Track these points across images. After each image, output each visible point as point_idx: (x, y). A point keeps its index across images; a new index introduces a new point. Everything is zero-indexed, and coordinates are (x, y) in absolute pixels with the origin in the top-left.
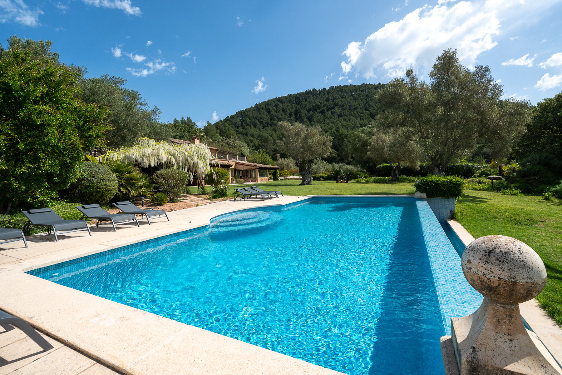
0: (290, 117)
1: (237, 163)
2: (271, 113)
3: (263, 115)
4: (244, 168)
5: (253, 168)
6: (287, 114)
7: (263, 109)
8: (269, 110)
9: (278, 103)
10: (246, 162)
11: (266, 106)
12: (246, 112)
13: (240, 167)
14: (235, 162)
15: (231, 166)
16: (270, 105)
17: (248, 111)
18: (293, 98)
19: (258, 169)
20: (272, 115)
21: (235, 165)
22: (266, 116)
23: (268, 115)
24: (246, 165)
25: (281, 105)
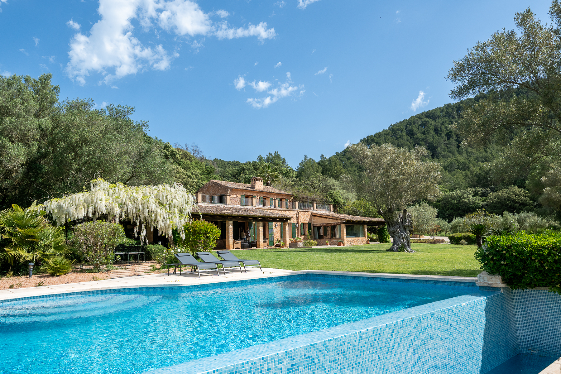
0: (448, 139)
1: (313, 215)
2: (415, 136)
3: (402, 141)
4: (324, 222)
5: (336, 222)
6: (443, 135)
7: (402, 131)
8: (412, 131)
9: (427, 119)
10: (332, 213)
11: (407, 127)
12: (375, 139)
13: (318, 221)
14: (310, 213)
15: (289, 219)
16: (414, 124)
17: (378, 136)
18: (452, 109)
19: (344, 223)
20: (417, 138)
21: (311, 217)
22: (407, 141)
23: (410, 140)
24: (327, 218)
25: (433, 122)
